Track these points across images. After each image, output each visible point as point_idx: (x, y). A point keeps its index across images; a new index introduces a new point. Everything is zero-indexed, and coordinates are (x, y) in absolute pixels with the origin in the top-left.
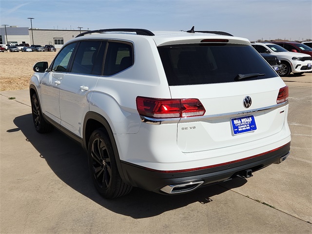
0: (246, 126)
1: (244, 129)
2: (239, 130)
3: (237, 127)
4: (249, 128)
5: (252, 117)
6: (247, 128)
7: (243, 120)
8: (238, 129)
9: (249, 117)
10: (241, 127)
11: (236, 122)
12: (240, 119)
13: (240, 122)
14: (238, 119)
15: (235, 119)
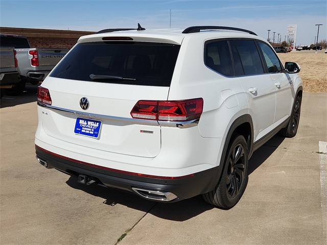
0: (90, 130)
1: (88, 132)
2: (83, 131)
3: (81, 128)
4: (92, 133)
5: (100, 123)
6: (91, 132)
7: (89, 123)
8: (82, 129)
9: (97, 122)
10: (85, 129)
11: (81, 122)
12: (87, 120)
13: (86, 124)
14: (85, 120)
15: (82, 119)
